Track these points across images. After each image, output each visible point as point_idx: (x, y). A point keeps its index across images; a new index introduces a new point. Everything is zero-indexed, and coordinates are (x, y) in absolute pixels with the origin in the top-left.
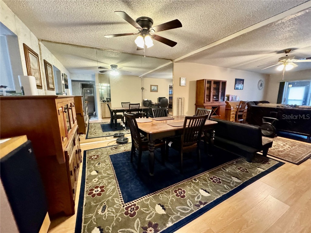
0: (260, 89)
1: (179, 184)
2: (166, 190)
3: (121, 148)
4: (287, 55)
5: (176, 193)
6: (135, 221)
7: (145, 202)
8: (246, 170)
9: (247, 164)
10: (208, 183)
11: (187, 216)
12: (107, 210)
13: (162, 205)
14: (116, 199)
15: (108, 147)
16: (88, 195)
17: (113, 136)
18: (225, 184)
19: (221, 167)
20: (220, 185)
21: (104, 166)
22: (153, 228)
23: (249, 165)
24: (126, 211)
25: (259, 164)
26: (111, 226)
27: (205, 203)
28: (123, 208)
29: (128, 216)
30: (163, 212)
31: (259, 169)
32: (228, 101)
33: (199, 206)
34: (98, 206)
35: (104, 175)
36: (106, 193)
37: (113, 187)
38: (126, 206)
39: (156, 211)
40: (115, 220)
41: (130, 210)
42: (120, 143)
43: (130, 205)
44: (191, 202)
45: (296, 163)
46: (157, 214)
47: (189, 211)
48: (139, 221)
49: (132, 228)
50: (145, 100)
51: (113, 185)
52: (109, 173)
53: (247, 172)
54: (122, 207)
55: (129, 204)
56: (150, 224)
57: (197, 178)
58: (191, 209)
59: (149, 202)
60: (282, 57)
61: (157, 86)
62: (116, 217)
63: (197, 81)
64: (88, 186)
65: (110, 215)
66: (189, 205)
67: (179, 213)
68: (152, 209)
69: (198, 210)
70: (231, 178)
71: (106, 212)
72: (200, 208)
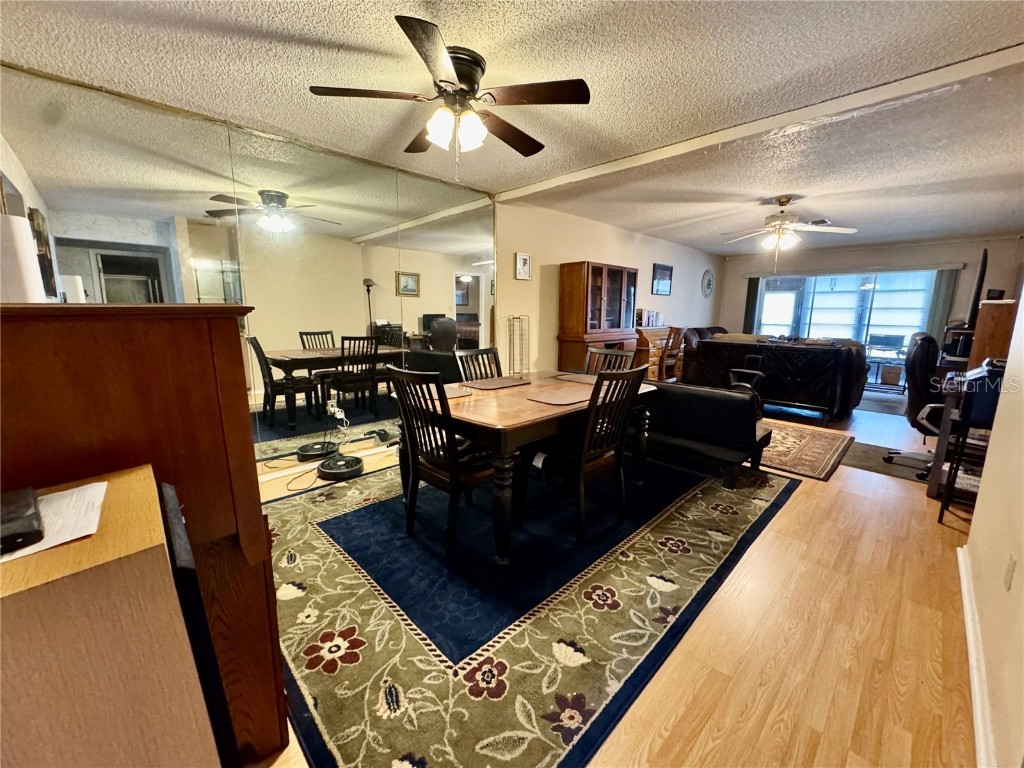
0: (706, 296)
1: (589, 575)
2: (560, 598)
3: (350, 493)
4: (782, 212)
5: (591, 599)
6: (514, 704)
7: (515, 646)
8: (732, 508)
9: (726, 492)
10: (659, 557)
11: (647, 653)
12: (406, 698)
13: (568, 641)
14: (419, 657)
15: (297, 497)
16: (308, 671)
17: (295, 457)
18: (699, 552)
19: (673, 509)
20: (690, 557)
21: (315, 563)
22: (573, 708)
23: (732, 495)
24: (471, 684)
25: (752, 490)
26: (446, 740)
27: (676, 610)
28: (456, 679)
29: (485, 698)
30: (579, 659)
31: (756, 501)
32: (640, 328)
33: (663, 620)
34: (367, 696)
35: (331, 591)
36: (372, 646)
37: (388, 625)
38: (465, 672)
39: (560, 660)
40: (447, 720)
41: (483, 680)
42: (339, 478)
43: (475, 664)
44: (640, 615)
45: (822, 477)
46: (566, 669)
47: (646, 639)
48: (526, 702)
49: (513, 728)
50: (380, 323)
51: (382, 618)
52: (348, 582)
53: (735, 513)
54: (451, 677)
55: (469, 664)
56: (561, 702)
57: (628, 549)
58: (648, 633)
59: (527, 642)
60: (773, 216)
61: (418, 276)
62: (446, 709)
63: (563, 266)
64: (289, 639)
65: (423, 710)
66: (640, 623)
67: (624, 650)
68: (545, 659)
69: (666, 630)
70: (707, 535)
71: (407, 705)
72: (669, 626)
